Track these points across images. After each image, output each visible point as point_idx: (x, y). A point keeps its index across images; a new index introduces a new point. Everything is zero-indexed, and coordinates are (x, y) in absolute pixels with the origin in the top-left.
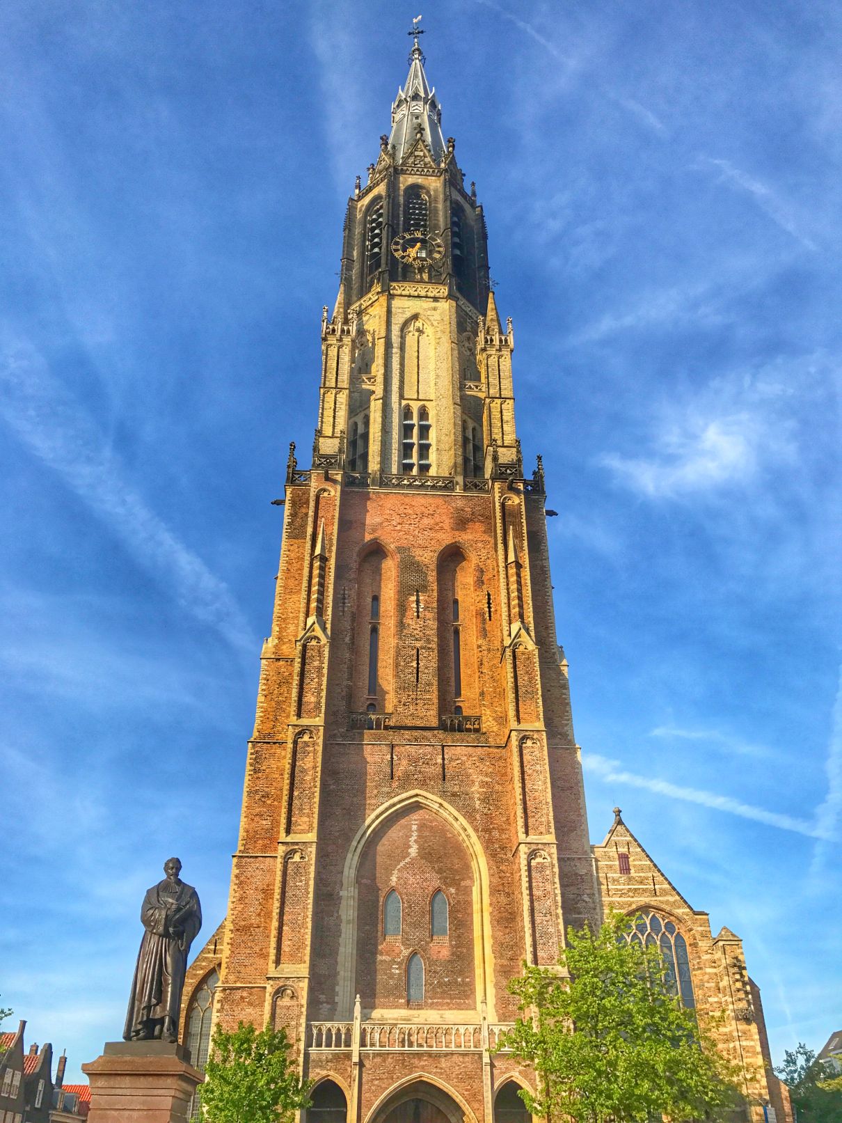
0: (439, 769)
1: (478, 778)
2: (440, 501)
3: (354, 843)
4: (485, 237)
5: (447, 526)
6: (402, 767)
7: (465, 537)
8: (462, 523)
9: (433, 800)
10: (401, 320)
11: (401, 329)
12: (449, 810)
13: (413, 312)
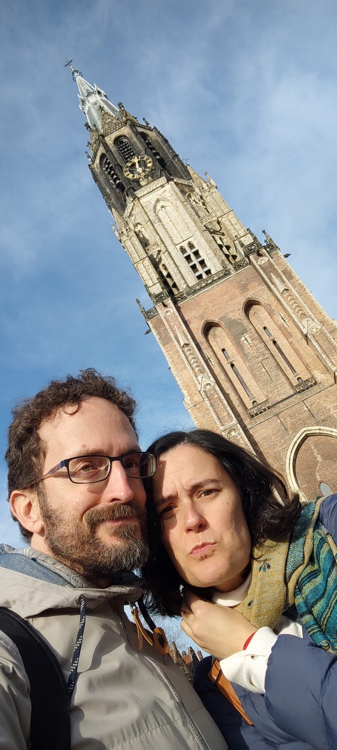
0: (308, 413)
1: (330, 406)
2: (227, 283)
3: (288, 471)
5: (238, 295)
6: (289, 422)
7: (250, 294)
8: (244, 288)
9: (314, 429)
10: (152, 207)
11: (155, 212)
12: (326, 430)
13: (155, 199)
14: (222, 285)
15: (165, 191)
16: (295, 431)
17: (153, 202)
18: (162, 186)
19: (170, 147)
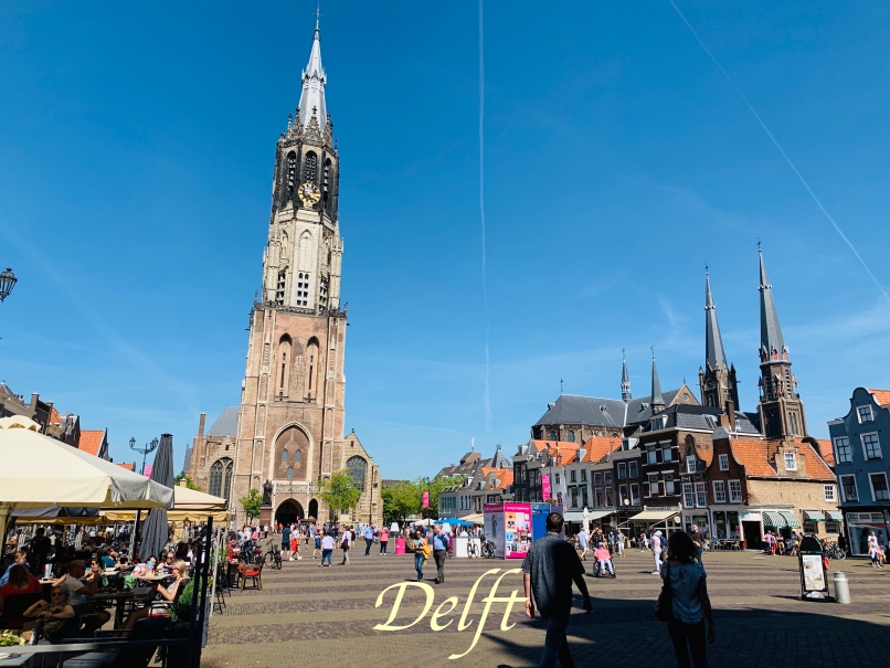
1: (313, 417)
2: (309, 319)
3: (274, 437)
4: (338, 177)
5: (311, 331)
6: (290, 414)
7: (317, 335)
9: (299, 424)
10: (300, 233)
11: (300, 237)
12: (304, 427)
13: (306, 228)
14: (307, 318)
15: (314, 228)
16: (291, 419)
17: (303, 230)
18: (315, 223)
19: (337, 184)
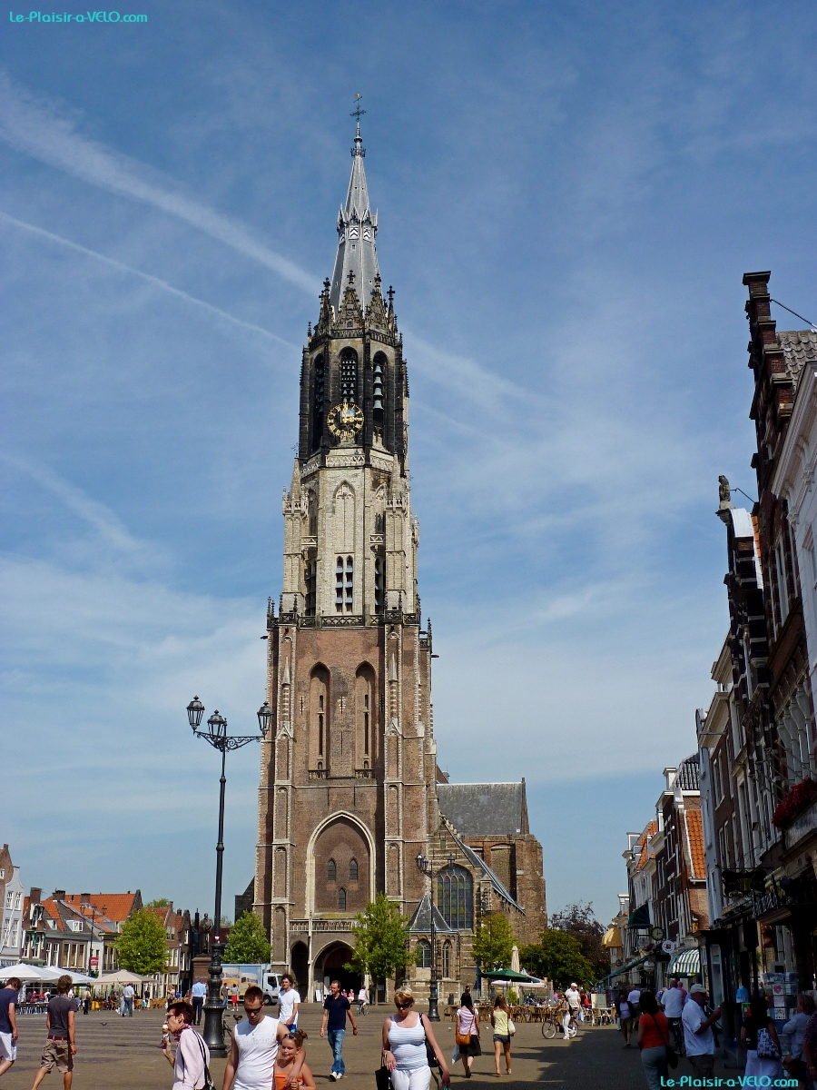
0: (352, 799)
1: (372, 803)
2: (355, 633)
3: (311, 838)
5: (360, 652)
6: (334, 798)
7: (368, 658)
8: (368, 648)
9: (350, 815)
10: (334, 488)
11: (334, 496)
12: (357, 820)
13: (342, 480)
14: (351, 632)
15: (356, 475)
16: (336, 806)
17: (339, 483)
18: (357, 467)
